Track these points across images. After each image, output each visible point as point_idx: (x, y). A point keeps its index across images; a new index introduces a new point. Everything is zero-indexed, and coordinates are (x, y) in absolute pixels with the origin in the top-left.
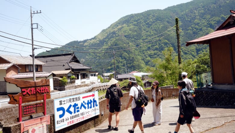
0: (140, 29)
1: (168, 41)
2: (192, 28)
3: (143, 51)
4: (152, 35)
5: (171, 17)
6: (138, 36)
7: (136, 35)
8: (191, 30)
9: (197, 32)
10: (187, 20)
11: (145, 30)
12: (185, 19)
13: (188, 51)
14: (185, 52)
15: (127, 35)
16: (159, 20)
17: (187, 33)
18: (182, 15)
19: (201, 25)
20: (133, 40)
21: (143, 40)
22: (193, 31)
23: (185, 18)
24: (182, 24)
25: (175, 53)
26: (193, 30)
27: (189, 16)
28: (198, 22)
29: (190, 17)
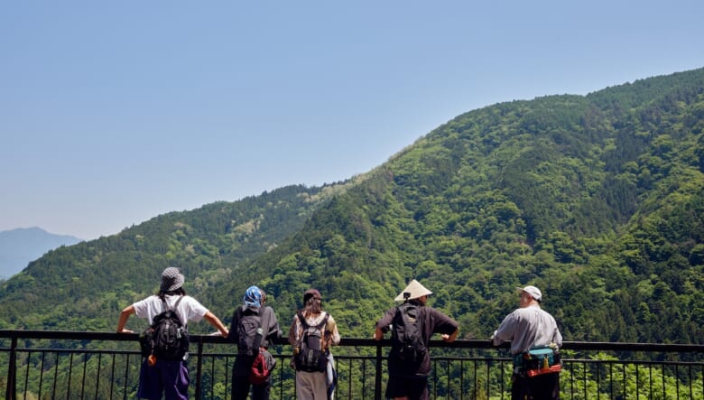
0: (455, 157)
1: (518, 205)
2: (640, 164)
3: (426, 236)
4: (481, 180)
5: (582, 122)
6: (436, 181)
7: (431, 177)
8: (633, 171)
9: (651, 182)
10: (639, 133)
11: (470, 162)
12: (631, 132)
13: (577, 252)
14: (562, 253)
15: (402, 176)
16: (530, 131)
17: (613, 182)
18: (629, 118)
19: (675, 155)
20: (415, 192)
21: (448, 196)
22: (640, 175)
23: (632, 128)
24: (615, 147)
25: (527, 251)
26: (640, 172)
27: (651, 120)
28: (664, 142)
29: (653, 126)
